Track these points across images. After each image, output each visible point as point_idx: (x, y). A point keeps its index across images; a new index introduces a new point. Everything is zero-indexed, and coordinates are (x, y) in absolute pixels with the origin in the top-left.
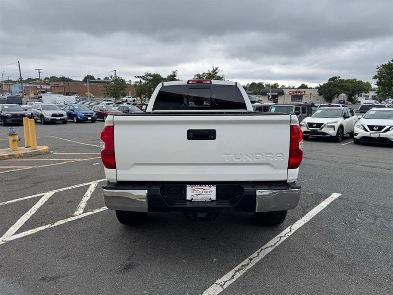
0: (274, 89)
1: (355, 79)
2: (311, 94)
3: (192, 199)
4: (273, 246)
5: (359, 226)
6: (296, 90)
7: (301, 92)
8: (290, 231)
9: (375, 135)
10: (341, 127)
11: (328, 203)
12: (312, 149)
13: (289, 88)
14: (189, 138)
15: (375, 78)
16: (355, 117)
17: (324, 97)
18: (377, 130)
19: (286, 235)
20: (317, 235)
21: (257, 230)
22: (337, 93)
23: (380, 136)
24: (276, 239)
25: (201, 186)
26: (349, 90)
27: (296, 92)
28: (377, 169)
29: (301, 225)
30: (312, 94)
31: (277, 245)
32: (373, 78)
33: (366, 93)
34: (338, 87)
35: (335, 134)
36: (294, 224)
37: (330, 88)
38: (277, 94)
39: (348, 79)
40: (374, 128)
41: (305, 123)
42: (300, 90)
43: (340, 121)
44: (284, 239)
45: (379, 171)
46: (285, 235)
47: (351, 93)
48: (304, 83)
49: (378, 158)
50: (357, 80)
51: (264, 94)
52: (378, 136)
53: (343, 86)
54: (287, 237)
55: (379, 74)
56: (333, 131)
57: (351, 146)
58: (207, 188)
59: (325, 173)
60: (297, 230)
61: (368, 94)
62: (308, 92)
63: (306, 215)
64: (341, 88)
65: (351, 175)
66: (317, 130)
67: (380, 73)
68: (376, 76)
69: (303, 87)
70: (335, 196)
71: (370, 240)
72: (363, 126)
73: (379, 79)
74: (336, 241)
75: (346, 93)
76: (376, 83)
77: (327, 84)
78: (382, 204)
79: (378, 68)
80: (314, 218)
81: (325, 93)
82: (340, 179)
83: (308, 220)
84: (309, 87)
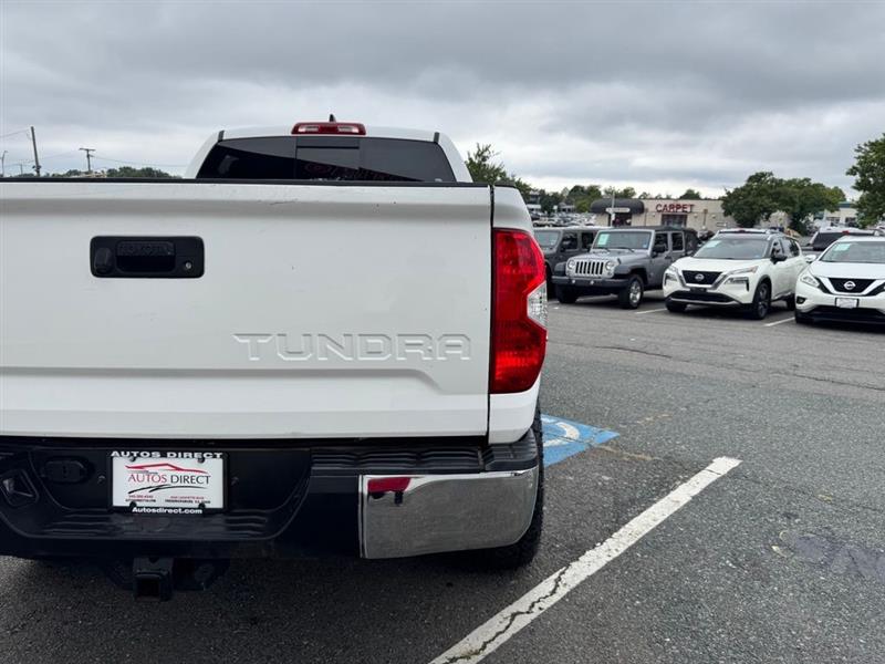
0: (625, 201)
1: (807, 180)
2: (706, 211)
3: (133, 504)
4: (477, 653)
5: (777, 576)
6: (672, 202)
7: (684, 206)
8: (553, 592)
9: (847, 301)
10: (765, 282)
11: (696, 492)
12: (688, 334)
13: (658, 198)
14: (100, 270)
15: (852, 172)
16: (801, 258)
17: (736, 218)
18: (854, 290)
19: (535, 609)
20: (638, 608)
21: (449, 585)
22: (765, 210)
23: (861, 306)
24: (496, 623)
25: (164, 455)
26: (792, 203)
27: (672, 206)
28: (850, 389)
29: (594, 569)
30: (710, 211)
31: (491, 648)
32: (848, 173)
33: (832, 211)
34: (770, 195)
35: (749, 300)
36: (574, 564)
37: (750, 199)
38: (628, 210)
39: (791, 178)
40: (846, 285)
41: (676, 270)
42: (682, 202)
43: (764, 267)
44: (522, 622)
45: (854, 392)
46: (533, 605)
47: (797, 210)
48: (692, 188)
49: (855, 361)
50: (813, 182)
51: (600, 210)
52: (855, 305)
53: (779, 193)
54: (536, 612)
55: (860, 164)
56: (744, 292)
57: (787, 328)
58: (188, 462)
59: (706, 397)
60: (578, 587)
61: (836, 214)
62: (699, 206)
63: (622, 530)
64: (776, 200)
65: (777, 404)
66: (705, 289)
67: (864, 161)
68: (854, 168)
69: (690, 195)
70: (723, 465)
71: (810, 634)
72: (818, 279)
73: (862, 175)
74: (695, 635)
75: (787, 211)
76: (853, 184)
77: (743, 189)
78: (855, 497)
79: (859, 149)
80: (642, 543)
81: (739, 210)
82: (746, 416)
83: (622, 549)
84: (703, 196)
